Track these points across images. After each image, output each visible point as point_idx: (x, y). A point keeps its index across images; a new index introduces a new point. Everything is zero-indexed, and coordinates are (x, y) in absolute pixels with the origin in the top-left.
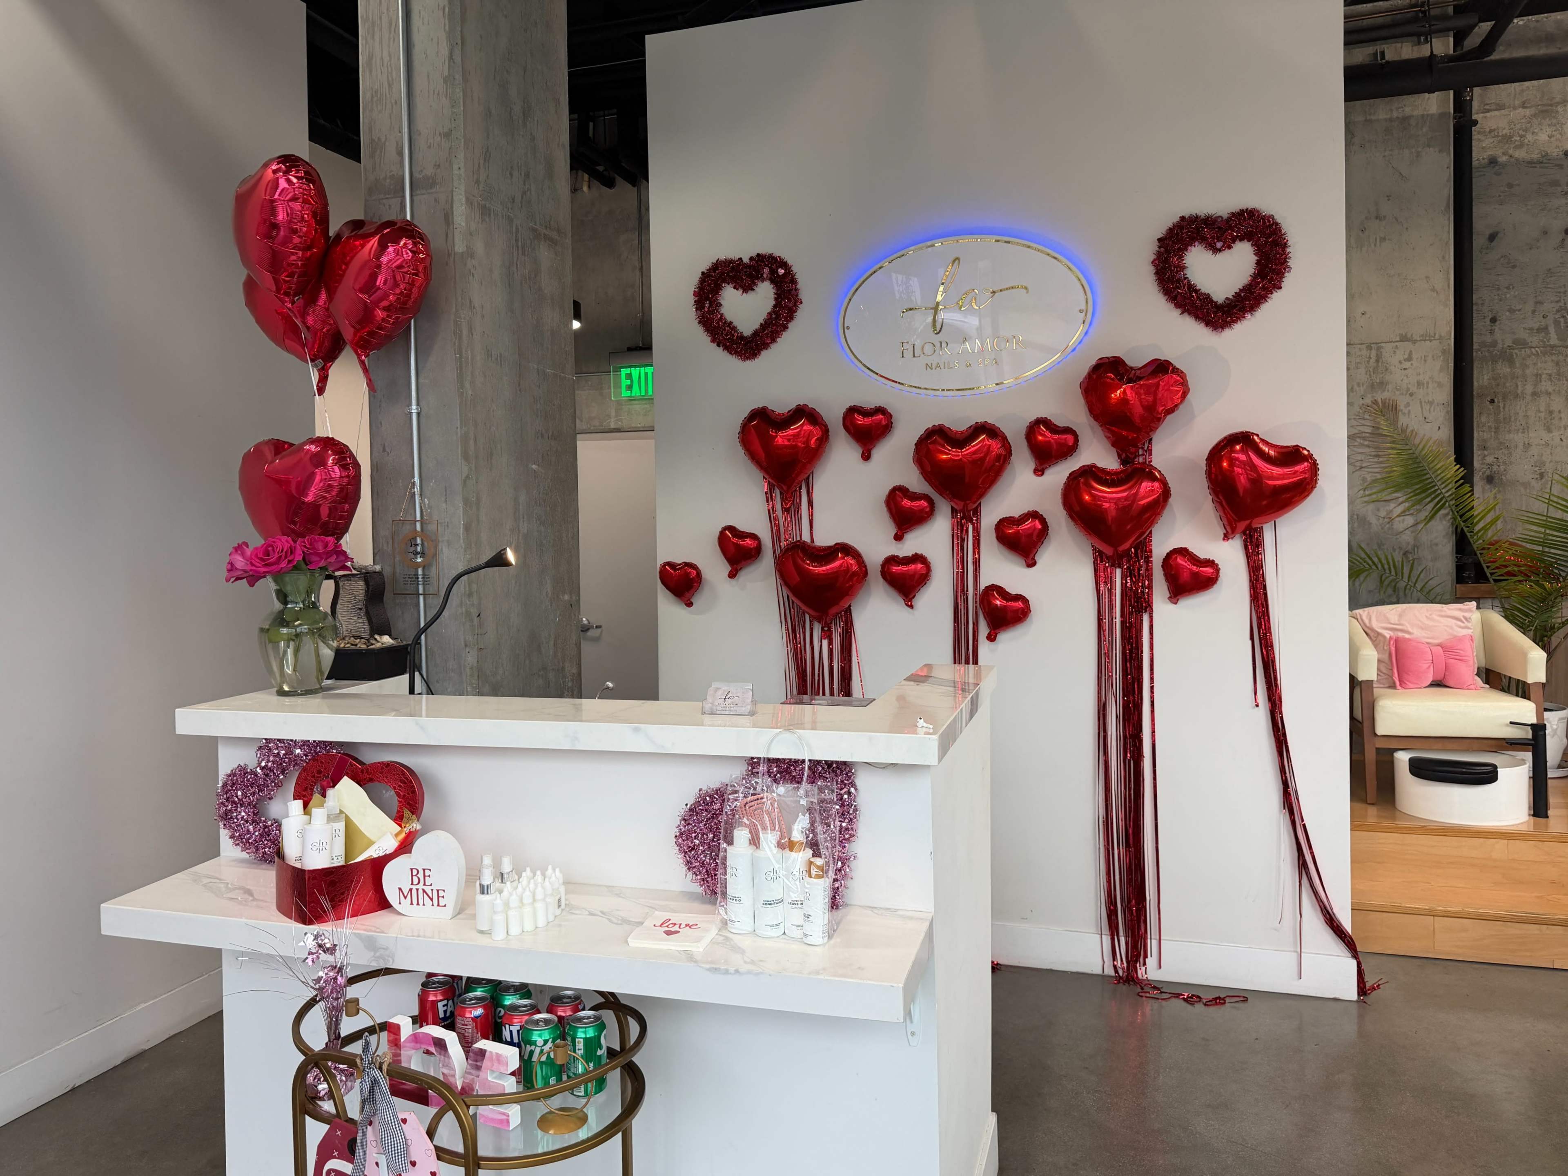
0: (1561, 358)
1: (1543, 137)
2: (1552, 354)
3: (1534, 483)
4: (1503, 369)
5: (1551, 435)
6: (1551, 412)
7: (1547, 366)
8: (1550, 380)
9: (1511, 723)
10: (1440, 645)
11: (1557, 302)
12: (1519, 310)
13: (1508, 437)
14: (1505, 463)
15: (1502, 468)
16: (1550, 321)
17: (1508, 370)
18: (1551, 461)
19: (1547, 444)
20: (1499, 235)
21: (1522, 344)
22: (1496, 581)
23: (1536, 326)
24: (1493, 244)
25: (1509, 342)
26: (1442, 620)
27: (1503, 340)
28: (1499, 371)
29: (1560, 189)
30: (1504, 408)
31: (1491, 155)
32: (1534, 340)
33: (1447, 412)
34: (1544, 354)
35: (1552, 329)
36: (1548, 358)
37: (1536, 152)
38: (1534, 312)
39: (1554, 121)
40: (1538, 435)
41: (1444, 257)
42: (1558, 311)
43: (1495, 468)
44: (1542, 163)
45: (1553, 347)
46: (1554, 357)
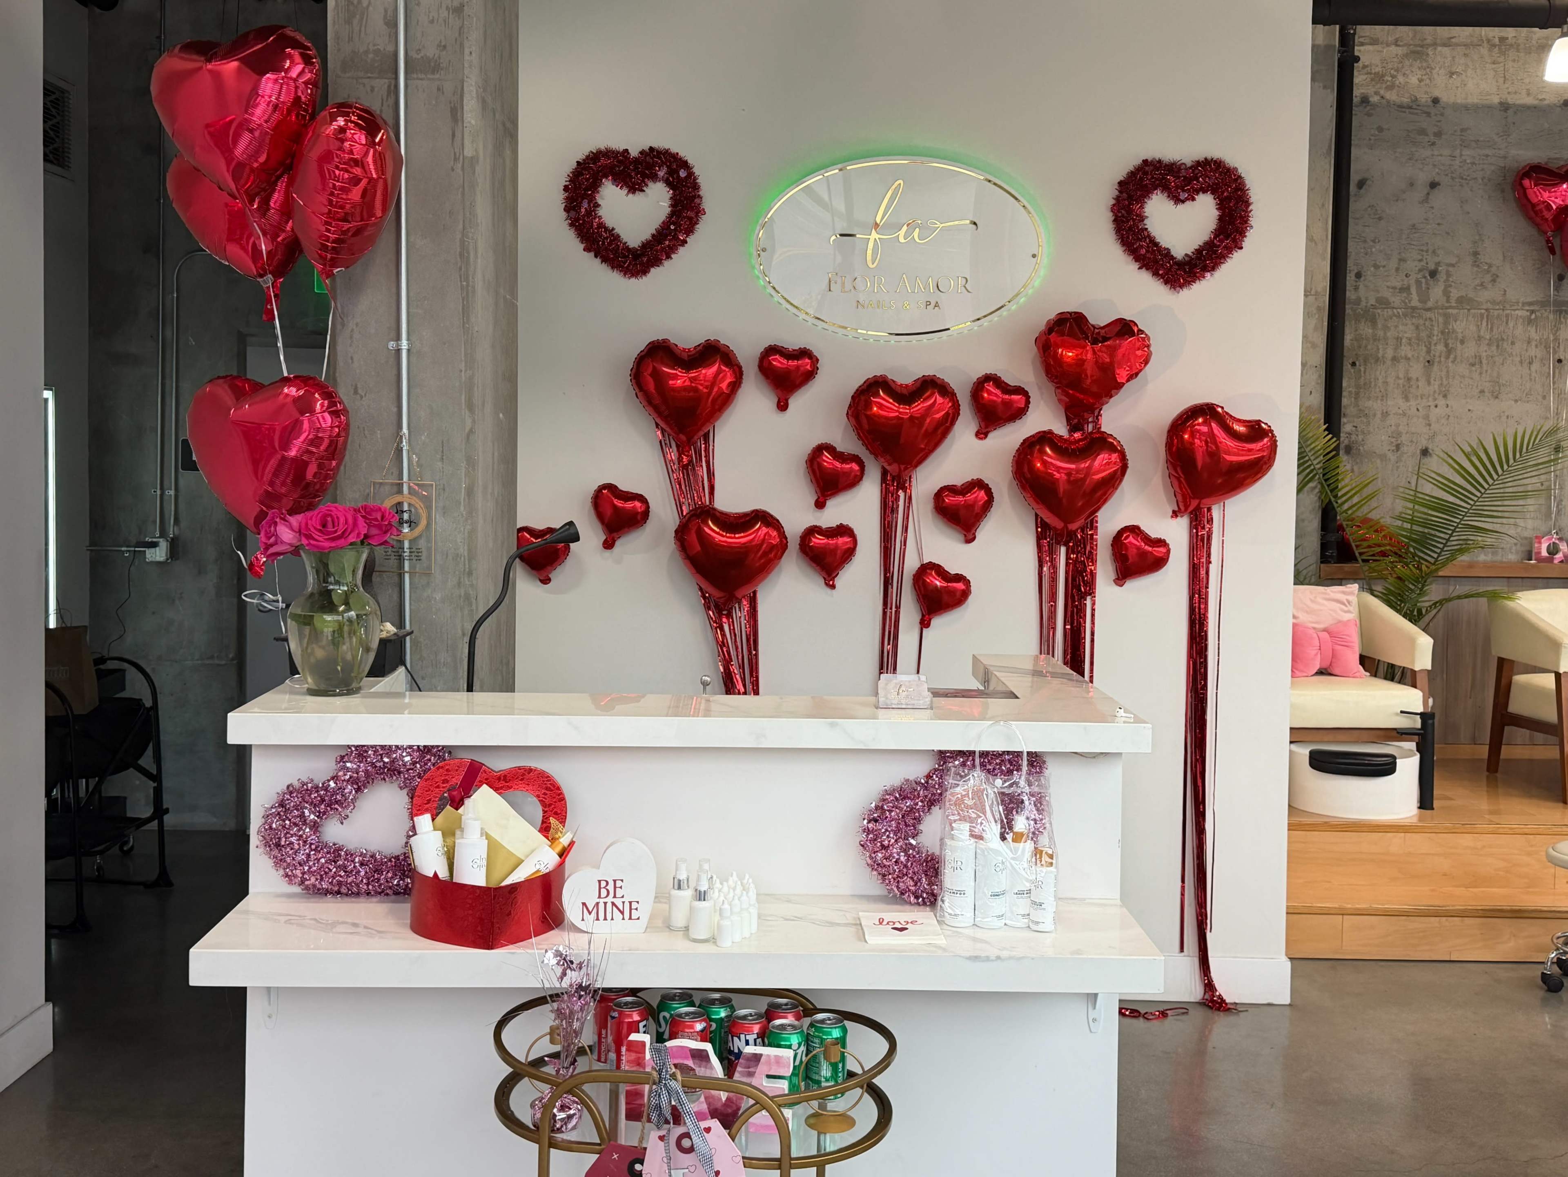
0: (1421, 322)
1: (1414, 80)
2: (1413, 317)
3: (1390, 455)
4: (1366, 330)
5: (1408, 404)
6: (1409, 379)
7: (1407, 330)
8: (1410, 344)
9: (1402, 712)
10: (1325, 630)
11: (1421, 260)
12: (1384, 266)
13: (1370, 403)
14: (1363, 433)
15: (1360, 438)
16: (1412, 282)
17: (1370, 331)
18: (1407, 433)
19: (1404, 414)
20: (1368, 182)
21: (1384, 303)
22: (1364, 561)
23: (1398, 285)
24: (1362, 191)
25: (1372, 301)
26: (1325, 602)
27: (1367, 298)
28: (1361, 332)
29: (1427, 138)
30: (1365, 372)
31: (1363, 93)
32: (1396, 300)
33: (1320, 376)
34: (1405, 315)
35: (1413, 290)
36: (1408, 321)
37: (1407, 95)
38: (1397, 269)
39: (1424, 64)
40: (1395, 403)
41: (1323, 205)
42: (1420, 271)
43: (1353, 437)
44: (1411, 108)
45: (1414, 308)
46: (1414, 320)
